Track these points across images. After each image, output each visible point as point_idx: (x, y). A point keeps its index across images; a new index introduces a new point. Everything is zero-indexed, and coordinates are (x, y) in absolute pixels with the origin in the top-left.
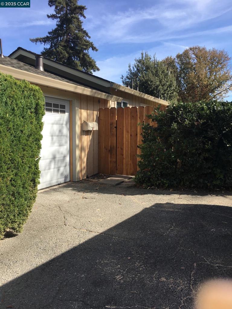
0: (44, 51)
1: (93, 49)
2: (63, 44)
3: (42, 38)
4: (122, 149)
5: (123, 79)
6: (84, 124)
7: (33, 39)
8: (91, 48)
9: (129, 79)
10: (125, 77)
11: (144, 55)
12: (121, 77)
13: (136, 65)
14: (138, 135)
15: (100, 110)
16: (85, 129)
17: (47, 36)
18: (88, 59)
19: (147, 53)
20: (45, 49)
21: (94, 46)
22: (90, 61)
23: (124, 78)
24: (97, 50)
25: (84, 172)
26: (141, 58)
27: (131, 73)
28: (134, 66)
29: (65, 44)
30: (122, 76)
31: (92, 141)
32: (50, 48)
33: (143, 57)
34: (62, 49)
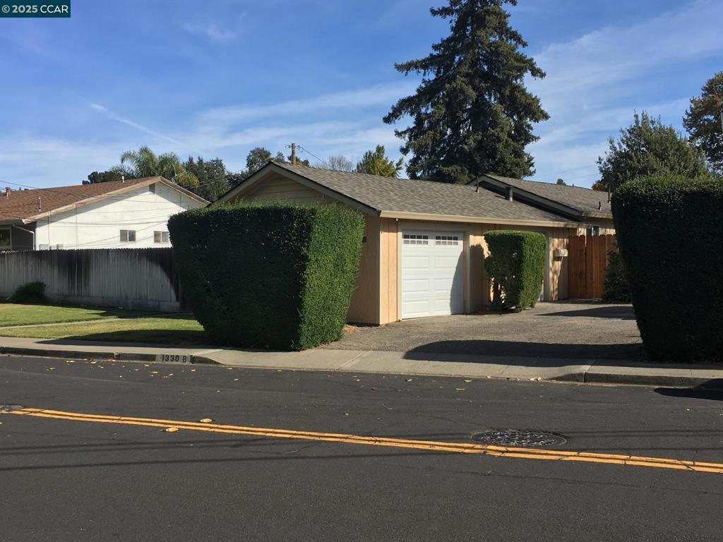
0: (423, 86)
1: (533, 74)
2: (465, 69)
3: (420, 60)
4: (592, 274)
5: (600, 163)
6: (556, 251)
7: (401, 64)
8: (529, 72)
9: (612, 163)
10: (605, 160)
11: (640, 118)
12: (598, 160)
13: (625, 139)
14: (607, 261)
15: (569, 238)
16: (556, 256)
17: (431, 55)
18: (523, 100)
19: (645, 114)
20: (424, 81)
21: (537, 66)
22: (527, 101)
23: (603, 162)
24: (543, 75)
25: (556, 293)
26: (634, 124)
27: (616, 153)
28: (621, 142)
29: (470, 71)
30: (600, 159)
31: (562, 266)
32: (436, 79)
33: (637, 122)
34: (462, 81)
